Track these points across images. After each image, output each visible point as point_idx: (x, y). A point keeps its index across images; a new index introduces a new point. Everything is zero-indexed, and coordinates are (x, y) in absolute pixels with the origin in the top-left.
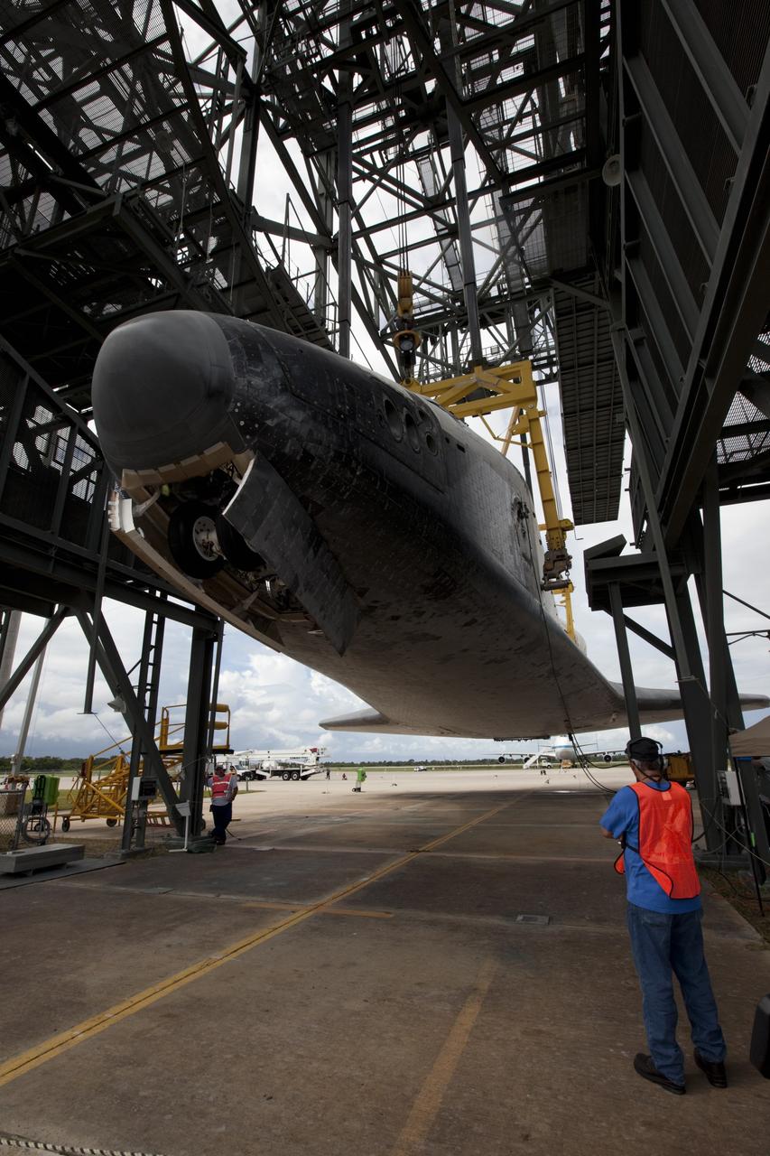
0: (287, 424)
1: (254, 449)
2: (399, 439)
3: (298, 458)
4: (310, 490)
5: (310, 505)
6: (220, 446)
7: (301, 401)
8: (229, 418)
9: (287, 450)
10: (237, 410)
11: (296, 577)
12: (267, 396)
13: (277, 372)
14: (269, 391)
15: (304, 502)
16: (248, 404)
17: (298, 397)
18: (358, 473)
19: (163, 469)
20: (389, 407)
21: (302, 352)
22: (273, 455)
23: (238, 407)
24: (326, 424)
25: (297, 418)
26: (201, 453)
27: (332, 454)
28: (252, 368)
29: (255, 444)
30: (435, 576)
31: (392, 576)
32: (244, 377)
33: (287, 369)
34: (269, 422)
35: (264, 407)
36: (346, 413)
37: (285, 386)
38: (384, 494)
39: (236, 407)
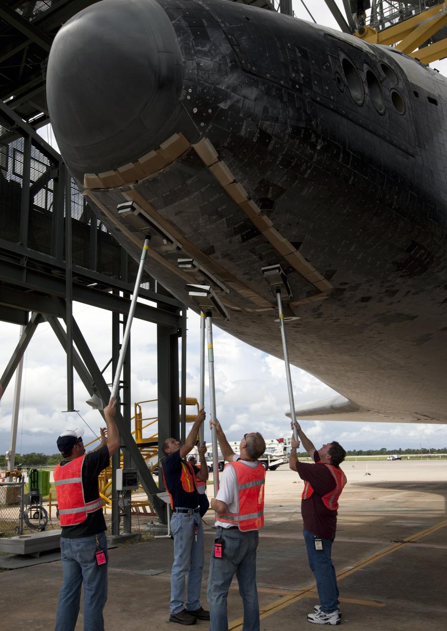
0: (240, 105)
1: (210, 136)
2: (360, 102)
3: (255, 140)
4: (269, 173)
5: (271, 188)
6: (175, 137)
7: (253, 76)
8: (182, 107)
9: (243, 133)
10: (189, 97)
12: (217, 76)
13: (225, 48)
14: (220, 70)
16: (199, 89)
17: (250, 73)
18: (318, 148)
19: (122, 169)
20: (348, 67)
21: (248, 19)
22: (229, 140)
23: (190, 94)
24: (281, 98)
25: (250, 96)
26: (157, 148)
27: (290, 130)
28: (199, 48)
29: (210, 131)
30: (409, 251)
31: (361, 255)
32: (193, 60)
33: (235, 42)
34: (222, 105)
35: (216, 89)
36: (302, 82)
37: (235, 61)
38: (349, 167)
39: (188, 93)
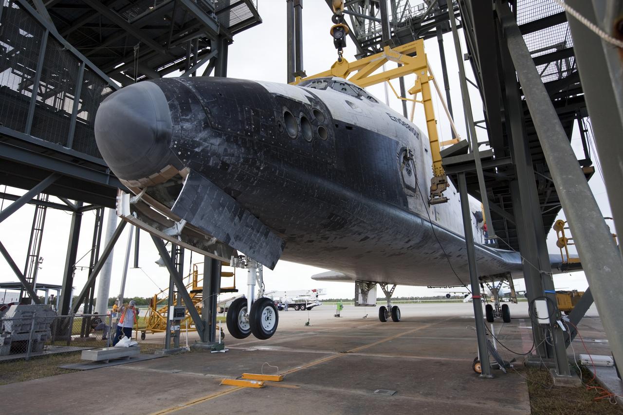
0: (209, 149)
1: (189, 166)
2: (294, 137)
3: (219, 167)
4: (230, 184)
5: (232, 192)
6: (169, 167)
7: (219, 131)
8: (171, 152)
9: (211, 164)
10: (175, 146)
11: (228, 235)
12: (194, 133)
13: (201, 116)
14: (196, 130)
15: (228, 191)
16: (182, 141)
17: (217, 129)
18: (261, 169)
19: (141, 180)
20: (287, 116)
21: (221, 95)
22: (202, 168)
23: (176, 144)
24: (236, 142)
25: (216, 144)
26: (159, 172)
27: (242, 160)
28: (184, 117)
29: (190, 164)
30: (329, 218)
31: (298, 222)
32: (178, 125)
33: (209, 112)
34: (197, 150)
35: (193, 141)
36: (253, 131)
37: (207, 123)
38: (283, 177)
39: (175, 144)
